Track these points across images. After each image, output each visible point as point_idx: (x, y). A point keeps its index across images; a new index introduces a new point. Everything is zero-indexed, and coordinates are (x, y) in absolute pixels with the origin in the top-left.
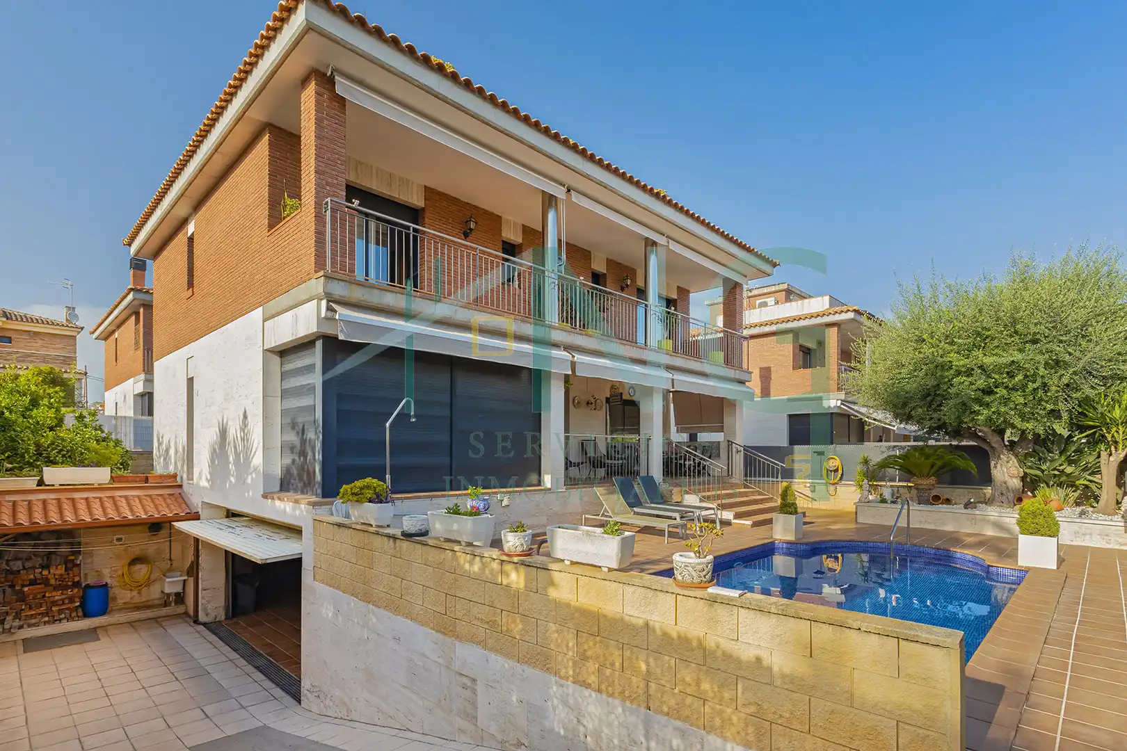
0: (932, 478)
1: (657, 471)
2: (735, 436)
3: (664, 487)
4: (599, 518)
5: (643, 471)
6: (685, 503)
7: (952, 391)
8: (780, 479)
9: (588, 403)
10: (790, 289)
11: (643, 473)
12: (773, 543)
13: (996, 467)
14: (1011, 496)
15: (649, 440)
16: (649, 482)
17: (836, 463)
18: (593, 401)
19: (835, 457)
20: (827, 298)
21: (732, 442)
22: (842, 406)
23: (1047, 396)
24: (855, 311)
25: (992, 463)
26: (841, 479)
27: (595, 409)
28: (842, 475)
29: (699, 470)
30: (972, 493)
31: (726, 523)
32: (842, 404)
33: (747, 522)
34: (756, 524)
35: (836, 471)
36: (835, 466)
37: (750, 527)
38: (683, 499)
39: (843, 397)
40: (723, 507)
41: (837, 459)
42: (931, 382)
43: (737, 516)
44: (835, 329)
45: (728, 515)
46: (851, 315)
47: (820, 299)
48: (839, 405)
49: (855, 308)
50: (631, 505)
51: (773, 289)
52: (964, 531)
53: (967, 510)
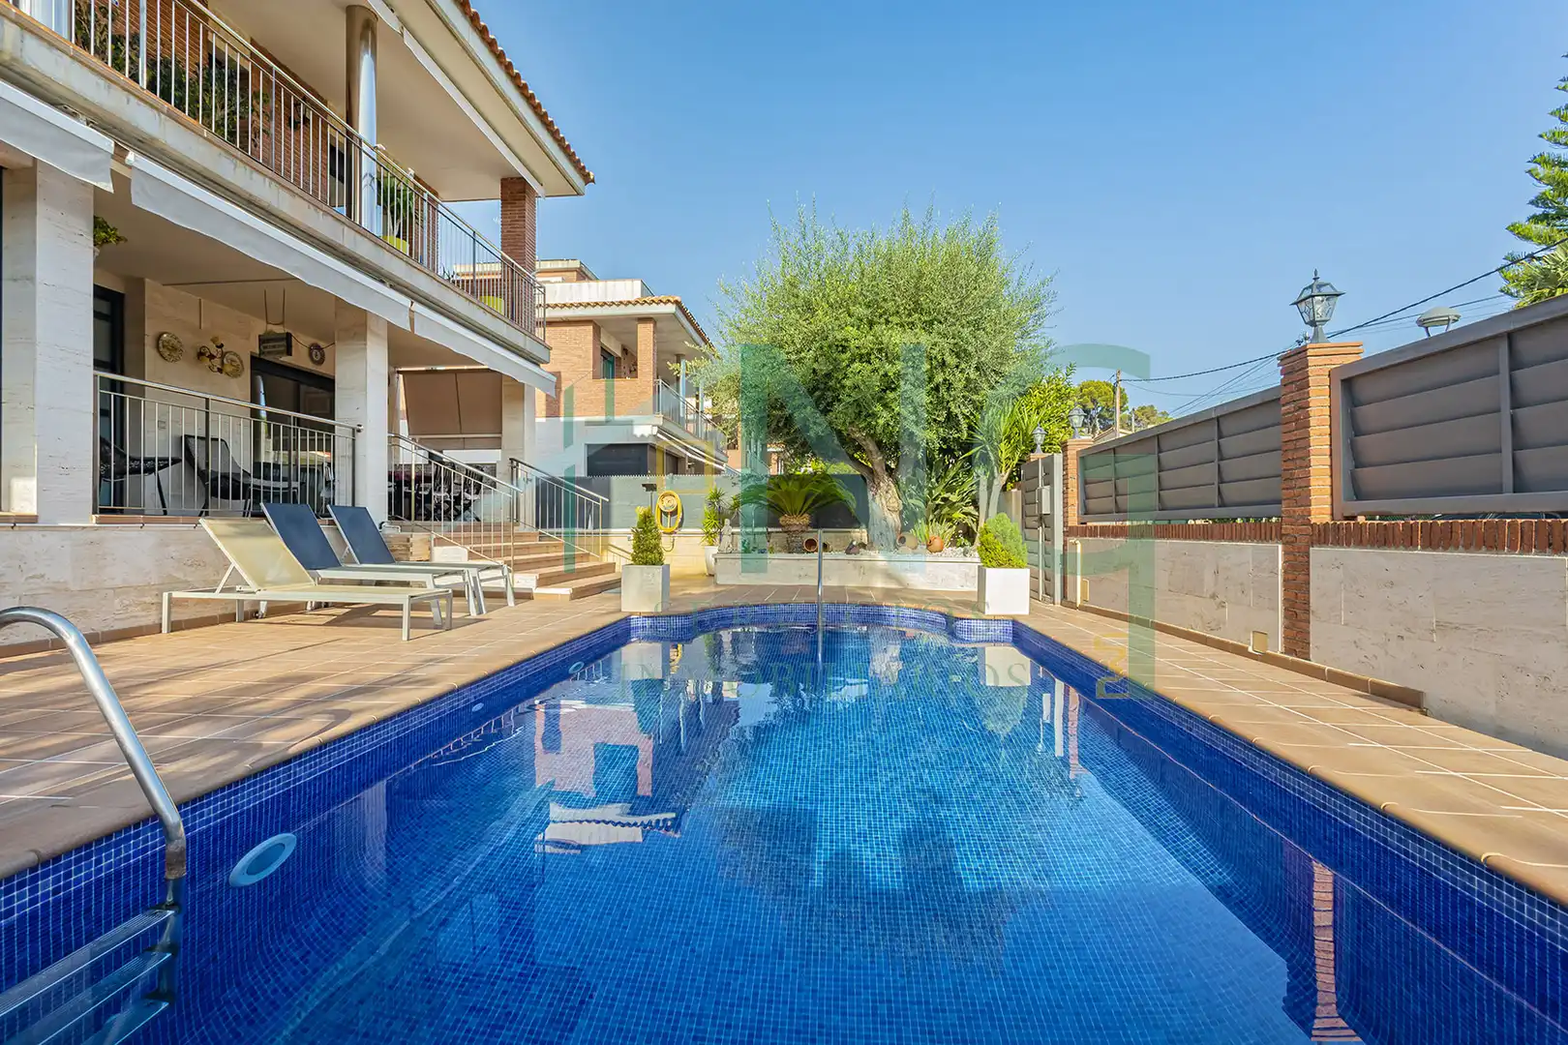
0: (806, 515)
1: (375, 499)
2: (523, 453)
3: (391, 531)
4: (217, 595)
5: (343, 497)
6: (436, 559)
7: (848, 383)
8: (590, 529)
9: (200, 354)
10: (584, 269)
11: (342, 499)
12: (627, 620)
13: (874, 499)
14: (891, 536)
15: (355, 431)
16: (356, 517)
17: (674, 502)
18: (214, 350)
19: (675, 494)
20: (638, 283)
21: (518, 462)
22: (659, 435)
23: (950, 396)
24: (677, 303)
25: (870, 494)
26: (680, 525)
27: (220, 370)
28: (682, 519)
29: (457, 508)
30: (840, 537)
31: (523, 596)
32: (658, 432)
33: (564, 591)
34: (579, 594)
35: (674, 513)
36: (672, 506)
37: (568, 598)
38: (431, 555)
39: (660, 422)
40: (518, 566)
41: (677, 496)
42: (823, 368)
43: (544, 581)
44: (651, 326)
45: (526, 581)
46: (671, 308)
47: (628, 283)
48: (655, 432)
49: (677, 298)
50: (309, 565)
51: (560, 265)
52: (851, 584)
53: (852, 557)
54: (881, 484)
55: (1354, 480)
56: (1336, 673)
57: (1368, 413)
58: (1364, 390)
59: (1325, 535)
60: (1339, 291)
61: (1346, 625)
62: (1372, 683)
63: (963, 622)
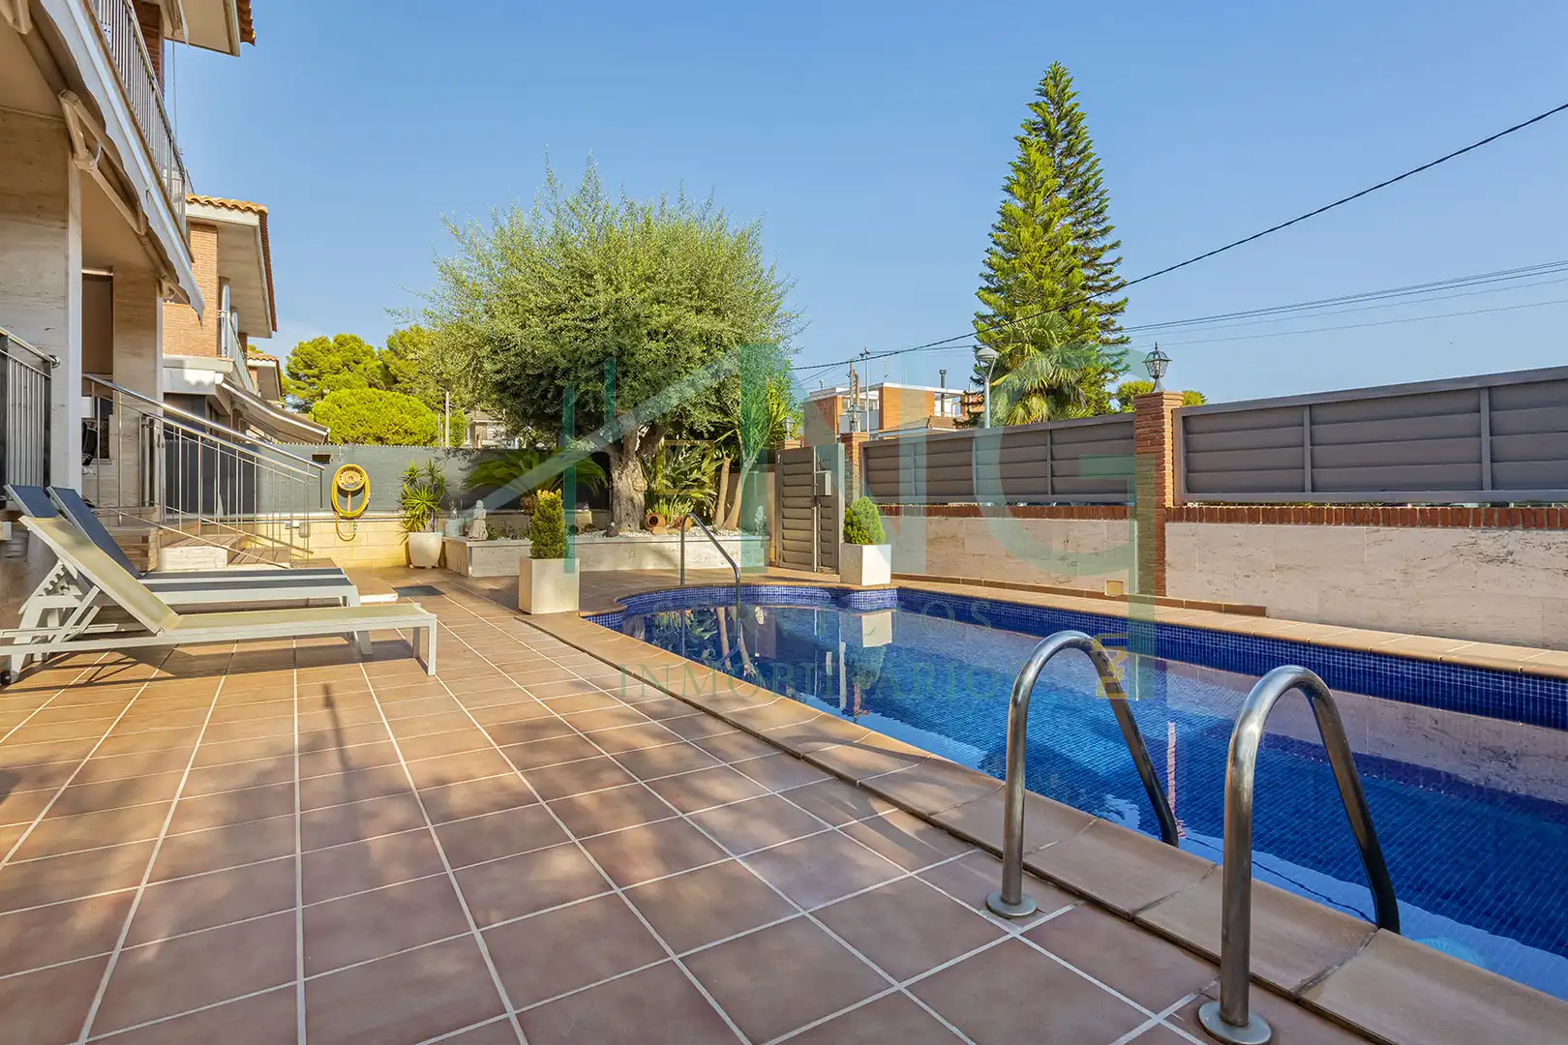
13: (620, 478)
17: (358, 479)
19: (358, 468)
22: (224, 385)
24: (262, 215)
25: (615, 475)
26: (367, 508)
28: (370, 499)
32: (225, 381)
35: (358, 492)
36: (356, 484)
39: (229, 368)
41: (363, 470)
44: (212, 236)
46: (251, 220)
48: (218, 381)
52: (625, 568)
53: (613, 539)
54: (630, 463)
55: (1187, 479)
56: (1190, 602)
57: (1198, 440)
58: (1196, 425)
59: (1181, 514)
60: (1169, 358)
61: (1200, 571)
62: (1226, 605)
63: (861, 594)
